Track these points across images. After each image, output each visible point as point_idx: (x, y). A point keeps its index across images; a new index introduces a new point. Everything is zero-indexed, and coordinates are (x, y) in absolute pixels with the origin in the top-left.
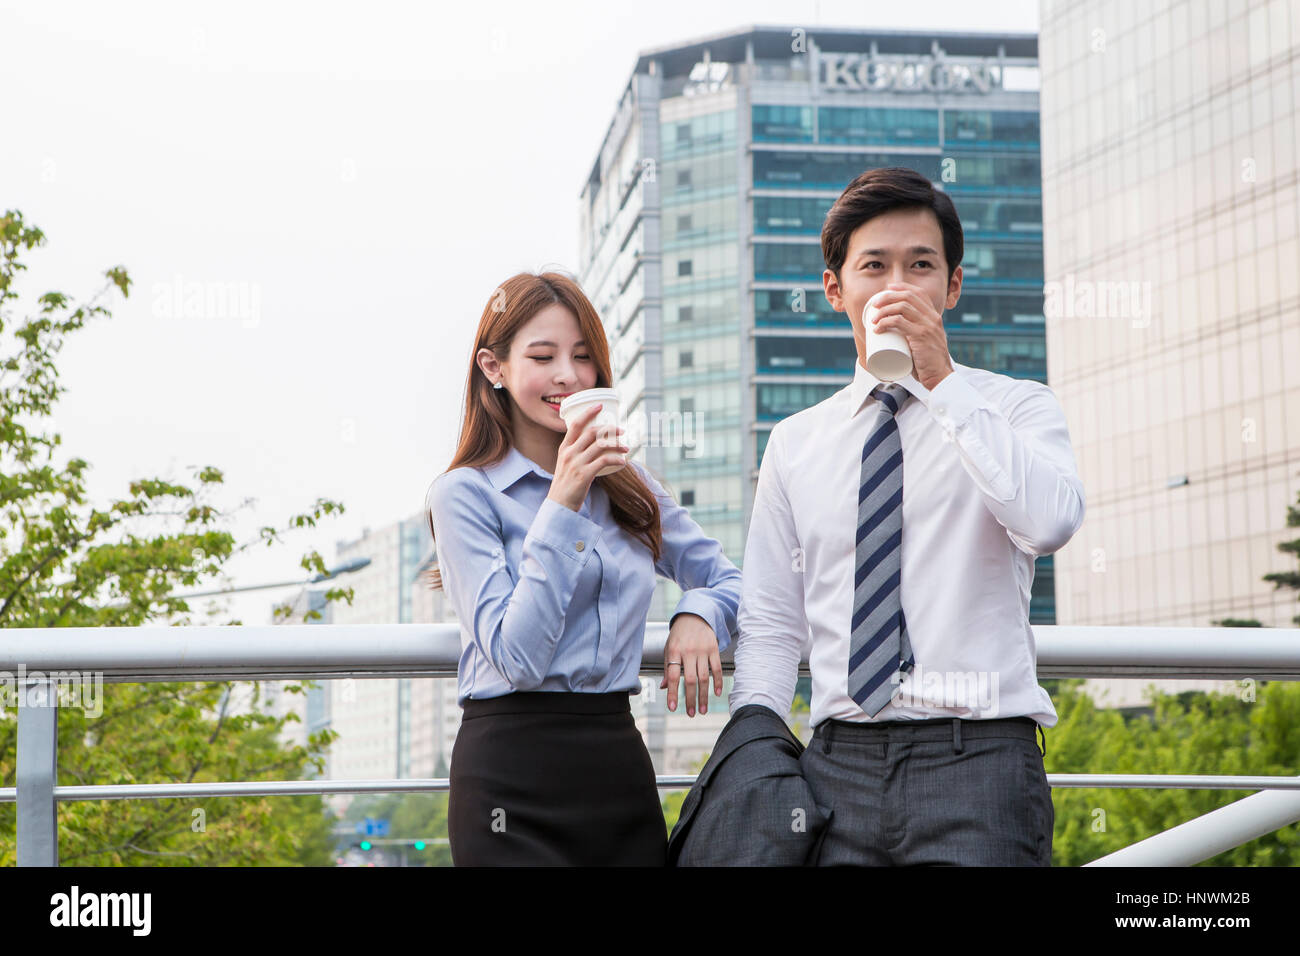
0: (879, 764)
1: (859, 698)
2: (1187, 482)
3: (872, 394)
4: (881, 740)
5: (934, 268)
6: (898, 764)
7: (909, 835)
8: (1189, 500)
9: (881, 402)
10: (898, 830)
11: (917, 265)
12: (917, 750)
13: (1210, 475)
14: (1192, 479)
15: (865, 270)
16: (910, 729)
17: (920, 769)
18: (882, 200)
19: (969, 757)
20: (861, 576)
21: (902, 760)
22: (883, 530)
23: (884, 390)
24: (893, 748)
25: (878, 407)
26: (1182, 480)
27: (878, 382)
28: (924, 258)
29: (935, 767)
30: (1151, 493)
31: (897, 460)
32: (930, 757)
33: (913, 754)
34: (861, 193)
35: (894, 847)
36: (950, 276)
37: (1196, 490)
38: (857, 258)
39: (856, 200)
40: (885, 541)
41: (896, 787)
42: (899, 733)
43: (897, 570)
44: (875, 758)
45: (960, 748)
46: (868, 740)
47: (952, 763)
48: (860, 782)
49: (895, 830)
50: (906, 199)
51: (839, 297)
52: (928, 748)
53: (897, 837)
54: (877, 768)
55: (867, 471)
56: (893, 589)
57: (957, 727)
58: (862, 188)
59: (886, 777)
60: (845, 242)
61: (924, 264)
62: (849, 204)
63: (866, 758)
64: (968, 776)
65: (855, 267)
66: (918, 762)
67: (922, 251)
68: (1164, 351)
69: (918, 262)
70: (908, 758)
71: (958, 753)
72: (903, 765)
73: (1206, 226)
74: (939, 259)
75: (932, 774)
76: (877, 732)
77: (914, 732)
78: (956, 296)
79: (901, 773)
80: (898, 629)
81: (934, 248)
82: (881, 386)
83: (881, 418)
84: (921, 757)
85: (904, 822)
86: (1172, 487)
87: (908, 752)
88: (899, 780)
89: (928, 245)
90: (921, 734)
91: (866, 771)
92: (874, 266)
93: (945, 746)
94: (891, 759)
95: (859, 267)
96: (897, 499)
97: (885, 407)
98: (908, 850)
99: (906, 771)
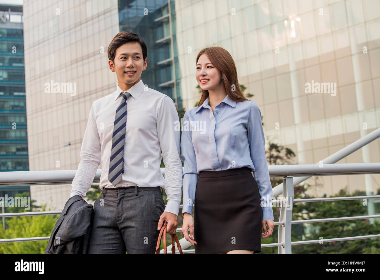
0: (116, 199)
1: (111, 181)
2: (70, 144)
3: (120, 94)
4: (117, 193)
5: (140, 59)
6: (120, 199)
7: (123, 218)
8: (71, 150)
9: (122, 97)
10: (120, 217)
11: (136, 58)
12: (126, 195)
13: (77, 142)
14: (71, 143)
15: (121, 59)
16: (124, 189)
17: (126, 200)
18: (125, 39)
19: (139, 197)
20: (113, 146)
21: (122, 198)
22: (120, 134)
23: (124, 93)
24: (119, 195)
25: (122, 98)
26: (68, 144)
27: (122, 91)
28: (137, 56)
29: (131, 200)
30: (59, 148)
31: (125, 114)
32: (130, 197)
33: (125, 196)
34: (119, 38)
35: (119, 221)
36: (144, 61)
37: (73, 147)
38: (119, 56)
39: (118, 40)
40: (120, 137)
41: (120, 206)
42: (121, 191)
43: (123, 145)
44: (115, 198)
45: (137, 194)
46: (114, 193)
47: (135, 199)
48: (111, 204)
49: (119, 217)
50: (132, 39)
51: (114, 68)
52: (129, 194)
53: (120, 219)
54: (115, 200)
55: (117, 116)
56: (122, 150)
57: (136, 188)
58: (120, 36)
59: (117, 203)
60: (115, 52)
61: (138, 57)
62: (116, 41)
63: (113, 198)
64: (139, 202)
65: (118, 59)
66: (126, 198)
67: (137, 54)
68: (62, 104)
69: (135, 57)
70: (123, 197)
71: (137, 195)
72: (122, 199)
73: (74, 66)
74: (141, 56)
75: (130, 202)
76: (116, 191)
77: (125, 190)
78: (145, 67)
79: (121, 201)
80: (122, 162)
81: (140, 53)
82: (123, 92)
83: (122, 101)
84: (127, 197)
85: (122, 215)
86: (65, 146)
87: (123, 196)
88: (121, 204)
89: (138, 52)
90: (127, 191)
91: (113, 201)
92: (124, 58)
93: (133, 194)
94: (119, 198)
95: (120, 58)
96: (124, 125)
97: (123, 98)
98: (122, 222)
99: (123, 201)
